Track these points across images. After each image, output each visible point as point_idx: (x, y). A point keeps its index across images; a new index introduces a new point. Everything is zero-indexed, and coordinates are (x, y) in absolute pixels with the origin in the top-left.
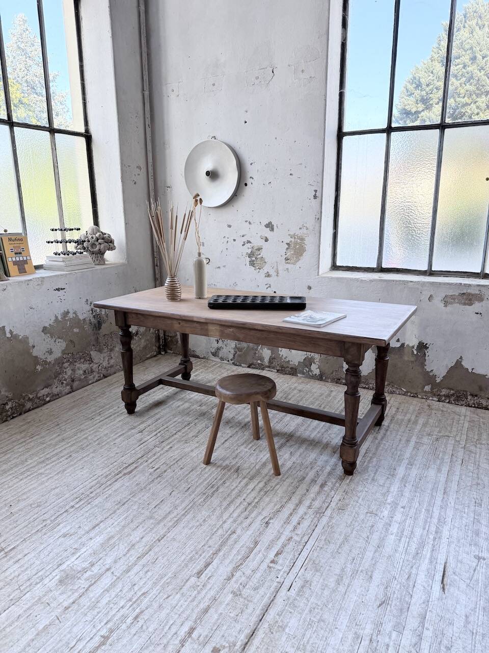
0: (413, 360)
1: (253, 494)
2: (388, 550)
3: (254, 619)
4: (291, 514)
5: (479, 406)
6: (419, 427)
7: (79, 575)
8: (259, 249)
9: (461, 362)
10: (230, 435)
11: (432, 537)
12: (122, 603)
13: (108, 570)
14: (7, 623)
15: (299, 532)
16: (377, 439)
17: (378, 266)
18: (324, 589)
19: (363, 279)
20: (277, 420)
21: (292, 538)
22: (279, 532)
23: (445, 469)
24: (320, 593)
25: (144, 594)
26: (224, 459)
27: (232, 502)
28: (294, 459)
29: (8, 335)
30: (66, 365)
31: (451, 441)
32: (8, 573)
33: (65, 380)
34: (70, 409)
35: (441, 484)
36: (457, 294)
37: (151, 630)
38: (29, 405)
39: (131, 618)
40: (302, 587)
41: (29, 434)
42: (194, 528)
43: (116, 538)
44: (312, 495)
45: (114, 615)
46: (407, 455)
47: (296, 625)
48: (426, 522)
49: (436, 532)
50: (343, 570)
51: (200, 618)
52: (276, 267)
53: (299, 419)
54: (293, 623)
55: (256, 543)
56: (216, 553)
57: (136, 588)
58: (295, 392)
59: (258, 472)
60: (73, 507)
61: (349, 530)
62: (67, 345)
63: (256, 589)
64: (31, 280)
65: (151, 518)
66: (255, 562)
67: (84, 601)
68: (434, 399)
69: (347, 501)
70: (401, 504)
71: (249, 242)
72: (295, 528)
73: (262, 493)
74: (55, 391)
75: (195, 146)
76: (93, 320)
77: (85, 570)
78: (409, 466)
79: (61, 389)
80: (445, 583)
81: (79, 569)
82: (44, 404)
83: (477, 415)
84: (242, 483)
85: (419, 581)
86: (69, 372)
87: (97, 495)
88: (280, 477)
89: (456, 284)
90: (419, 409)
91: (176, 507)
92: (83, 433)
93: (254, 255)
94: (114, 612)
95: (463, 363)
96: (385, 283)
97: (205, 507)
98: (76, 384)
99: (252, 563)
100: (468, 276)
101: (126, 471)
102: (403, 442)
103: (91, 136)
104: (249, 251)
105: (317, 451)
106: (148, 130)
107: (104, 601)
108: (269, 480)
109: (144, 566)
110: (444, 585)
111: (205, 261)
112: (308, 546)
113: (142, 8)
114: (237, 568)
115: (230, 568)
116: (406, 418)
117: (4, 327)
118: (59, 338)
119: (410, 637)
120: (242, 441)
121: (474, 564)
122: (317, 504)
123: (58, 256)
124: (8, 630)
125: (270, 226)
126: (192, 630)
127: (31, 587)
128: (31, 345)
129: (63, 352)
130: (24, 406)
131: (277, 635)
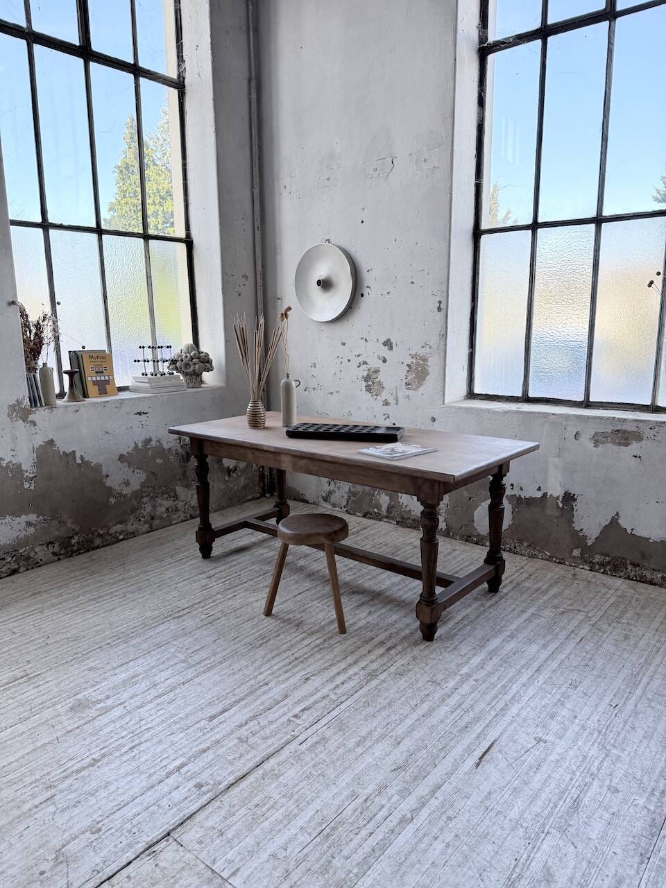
0: (557, 514)
1: (305, 650)
2: (434, 720)
3: (251, 765)
4: (338, 674)
5: (643, 580)
6: (545, 598)
7: (91, 705)
8: (377, 371)
9: (617, 519)
10: (307, 588)
11: (493, 713)
12: (124, 734)
13: (121, 704)
14: (10, 737)
15: (338, 691)
16: (484, 607)
17: (523, 395)
18: (340, 748)
19: (496, 410)
20: (369, 577)
21: (328, 696)
22: (316, 688)
23: (552, 647)
24: (332, 751)
25: (149, 728)
26: (288, 612)
27: (278, 655)
28: (370, 619)
29: (79, 461)
30: (145, 500)
31: (580, 617)
32: (25, 695)
33: (144, 517)
34: (142, 549)
35: (539, 660)
36: (610, 431)
37: (142, 760)
38: (98, 542)
39: (127, 747)
40: (316, 743)
41: (90, 572)
42: (225, 676)
43: (141, 676)
44: (373, 657)
45: (112, 743)
46: (513, 627)
47: (292, 776)
48: (496, 696)
49: (502, 710)
50: (370, 733)
51: (195, 757)
52: (394, 393)
53: (398, 578)
54: (290, 774)
55: (286, 697)
56: (238, 701)
57: (143, 722)
58: (408, 548)
59: (323, 628)
60: (108, 644)
61: (398, 696)
62: (147, 477)
63: (265, 738)
64: (108, 402)
65: (184, 661)
66: (276, 714)
67: (88, 728)
68: (586, 567)
69: (411, 667)
70: (475, 677)
71: (365, 363)
72: (337, 687)
73: (316, 649)
74: (130, 528)
75: (306, 251)
76: (180, 450)
77: (99, 702)
78: (509, 639)
79: (137, 526)
80: (484, 759)
81: (93, 700)
82: (116, 543)
83: (635, 590)
84: (298, 638)
85: (452, 754)
86: (149, 508)
87: (138, 635)
88: (344, 635)
89: (608, 418)
90: (558, 578)
91: (214, 654)
92: (146, 574)
93: (370, 378)
94: (112, 740)
95: (619, 521)
96: (522, 415)
97: (246, 657)
98: (156, 522)
99: (271, 716)
100: (634, 409)
101: (178, 614)
102: (516, 612)
103: (192, 241)
104: (365, 374)
105: (402, 613)
106: (258, 233)
107: (107, 730)
108: (330, 638)
109: (159, 704)
110: (481, 761)
111: (294, 384)
112: (343, 707)
113: (254, 96)
114: (254, 718)
115: (246, 717)
116: (536, 586)
117: (74, 452)
118: (138, 468)
119: (412, 802)
120: (318, 595)
121: (530, 746)
122: (374, 666)
123: (145, 376)
124: (9, 742)
125: (388, 344)
126: (183, 765)
127: (42, 710)
128: (104, 474)
129: (143, 485)
130: (92, 542)
131: (267, 781)
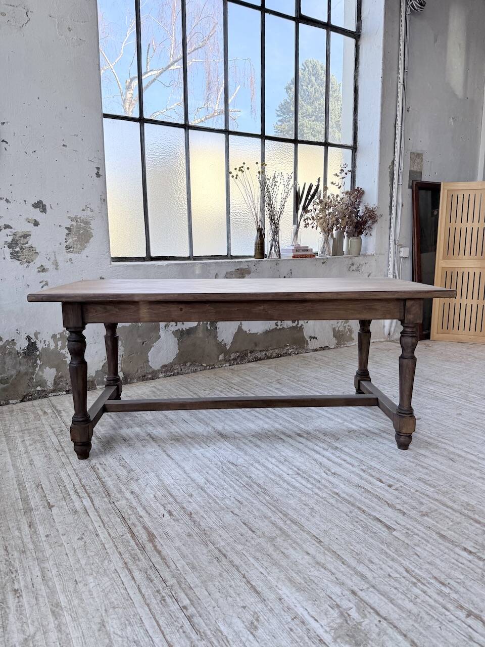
0: (207, 335)
8: (26, 236)
9: (241, 327)
17: (147, 256)
25: (407, 571)
27: (286, 482)
36: (234, 270)
39: (443, 588)
45: (435, 601)
52: (53, 258)
66: (386, 495)
71: (8, 226)
72: (350, 464)
73: (286, 463)
84: (260, 468)
87: (178, 576)
93: (16, 244)
95: (243, 328)
97: (281, 499)
104: (10, 239)
107: (409, 606)
115: (390, 510)
125: (40, 206)
